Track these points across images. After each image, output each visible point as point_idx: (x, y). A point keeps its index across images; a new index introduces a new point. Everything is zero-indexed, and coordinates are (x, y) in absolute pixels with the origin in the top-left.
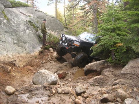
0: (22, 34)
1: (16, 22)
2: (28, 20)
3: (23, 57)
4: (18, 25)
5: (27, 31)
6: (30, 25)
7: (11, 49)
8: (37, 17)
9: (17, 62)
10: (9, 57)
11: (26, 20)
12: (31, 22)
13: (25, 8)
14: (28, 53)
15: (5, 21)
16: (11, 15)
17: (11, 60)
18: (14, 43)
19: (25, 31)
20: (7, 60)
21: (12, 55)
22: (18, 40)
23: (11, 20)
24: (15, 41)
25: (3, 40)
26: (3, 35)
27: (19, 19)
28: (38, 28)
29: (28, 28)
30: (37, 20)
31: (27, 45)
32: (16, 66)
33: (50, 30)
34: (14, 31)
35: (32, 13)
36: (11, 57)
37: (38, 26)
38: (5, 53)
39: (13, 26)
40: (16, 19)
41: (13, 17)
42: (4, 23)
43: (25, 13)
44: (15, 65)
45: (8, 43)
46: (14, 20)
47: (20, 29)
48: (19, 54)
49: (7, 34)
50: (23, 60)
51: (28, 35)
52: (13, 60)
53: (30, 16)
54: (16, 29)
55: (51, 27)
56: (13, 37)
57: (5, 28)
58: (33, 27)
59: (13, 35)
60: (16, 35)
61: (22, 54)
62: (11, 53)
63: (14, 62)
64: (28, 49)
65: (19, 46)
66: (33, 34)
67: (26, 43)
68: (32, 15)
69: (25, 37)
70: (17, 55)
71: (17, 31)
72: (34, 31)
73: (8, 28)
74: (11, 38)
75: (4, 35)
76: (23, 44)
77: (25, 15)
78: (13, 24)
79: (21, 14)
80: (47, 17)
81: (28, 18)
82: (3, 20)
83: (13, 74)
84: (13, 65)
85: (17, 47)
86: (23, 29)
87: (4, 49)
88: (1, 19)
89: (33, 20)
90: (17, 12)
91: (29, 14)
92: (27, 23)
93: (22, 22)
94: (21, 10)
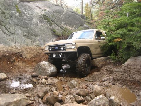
0: (33, 27)
1: (29, 16)
2: (43, 14)
3: (31, 49)
4: (31, 19)
5: (40, 25)
6: (44, 19)
7: (19, 41)
8: (53, 12)
9: (25, 53)
10: (17, 48)
11: (41, 14)
12: (45, 16)
13: (43, 2)
14: (38, 46)
15: (17, 14)
16: (25, 9)
17: (18, 51)
18: (24, 36)
19: (37, 24)
20: (14, 51)
21: (20, 47)
22: (29, 33)
23: (24, 13)
24: (25, 34)
25: (12, 32)
26: (13, 27)
27: (33, 12)
28: (52, 22)
29: (41, 22)
30: (52, 14)
31: (38, 38)
32: (23, 57)
33: (66, 25)
34: (26, 24)
35: (48, 7)
36: (19, 48)
37: (53, 20)
38: (13, 44)
39: (25, 19)
40: (30, 12)
41: (26, 11)
42: (16, 16)
43: (41, 7)
44: (21, 56)
45: (18, 35)
46: (27, 14)
47: (32, 22)
48: (27, 46)
49: (17, 27)
50: (31, 52)
51: (40, 28)
52: (20, 51)
53: (45, 10)
54: (28, 22)
55: (68, 22)
56: (23, 30)
57: (16, 20)
58: (47, 21)
59: (23, 28)
60: (27, 28)
61: (31, 46)
62: (19, 45)
63: (22, 54)
64: (38, 42)
65: (28, 39)
66: (45, 27)
67: (37, 36)
68: (48, 10)
69: (36, 30)
70: (26, 47)
71: (28, 24)
72: (48, 25)
73: (19, 21)
75: (15, 27)
76: (34, 37)
77: (42, 9)
78: (25, 17)
79: (37, 8)
80: (65, 12)
81: (44, 12)
82: (15, 13)
83: (17, 63)
84: (19, 56)
85: (26, 39)
86: (35, 22)
87: (13, 40)
88: (13, 12)
89: (48, 14)
90: (34, 6)
91: (45, 8)
92: (41, 17)
93: (36, 15)
94: (38, 4)
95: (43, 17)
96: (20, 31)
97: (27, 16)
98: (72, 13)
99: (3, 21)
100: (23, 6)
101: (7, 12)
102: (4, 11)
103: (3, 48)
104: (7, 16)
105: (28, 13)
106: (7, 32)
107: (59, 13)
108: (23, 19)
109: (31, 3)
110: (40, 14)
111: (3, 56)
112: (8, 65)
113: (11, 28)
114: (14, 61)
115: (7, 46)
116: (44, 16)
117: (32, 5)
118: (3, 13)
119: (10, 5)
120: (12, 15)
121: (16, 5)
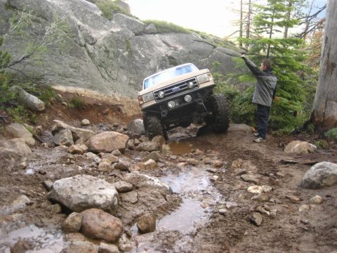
1: (143, 56)
2: (169, 55)
4: (147, 60)
6: (168, 62)
7: (121, 90)
8: (190, 52)
9: (125, 107)
10: (115, 99)
11: (167, 55)
12: (173, 58)
13: (178, 34)
15: (126, 54)
16: (140, 46)
17: (115, 103)
18: (130, 84)
20: (111, 102)
21: (121, 98)
23: (136, 52)
24: (132, 82)
25: (114, 78)
26: (116, 71)
27: (153, 51)
29: (162, 67)
30: (186, 56)
32: (122, 112)
34: (136, 68)
35: (183, 43)
36: (118, 99)
38: (111, 93)
39: (136, 62)
40: (147, 51)
41: (142, 49)
42: (123, 56)
43: (171, 44)
44: (119, 110)
45: (121, 81)
46: (142, 54)
47: (147, 66)
48: (132, 98)
49: (122, 71)
52: (120, 103)
53: (175, 49)
54: (140, 66)
56: (131, 76)
57: (122, 62)
59: (131, 73)
62: (120, 95)
63: (121, 107)
68: (181, 48)
70: (129, 99)
71: (139, 68)
73: (126, 63)
74: (127, 76)
75: (118, 70)
77: (171, 46)
78: (137, 58)
79: (164, 44)
80: (214, 54)
81: (171, 52)
82: (123, 52)
83: (110, 117)
84: (116, 109)
85: (133, 89)
86: (152, 67)
87: (112, 88)
88: (121, 50)
89: (178, 55)
90: (159, 41)
91: (177, 46)
92: (164, 59)
93: (156, 56)
94: (167, 38)
95: (167, 60)
96: (125, 77)
97: (140, 57)
98: (229, 56)
99: (104, 62)
100: (137, 41)
101: (111, 50)
102: (108, 49)
103: (97, 96)
104: (111, 55)
105: (144, 53)
106: (106, 76)
107: (199, 54)
108: (133, 60)
109: (157, 35)
110: (164, 55)
111: (95, 105)
112: (98, 116)
113: (113, 72)
114: (107, 114)
115: (102, 95)
116: (170, 58)
117: (157, 38)
118: (107, 51)
119: (118, 41)
120: (117, 55)
121: (126, 41)
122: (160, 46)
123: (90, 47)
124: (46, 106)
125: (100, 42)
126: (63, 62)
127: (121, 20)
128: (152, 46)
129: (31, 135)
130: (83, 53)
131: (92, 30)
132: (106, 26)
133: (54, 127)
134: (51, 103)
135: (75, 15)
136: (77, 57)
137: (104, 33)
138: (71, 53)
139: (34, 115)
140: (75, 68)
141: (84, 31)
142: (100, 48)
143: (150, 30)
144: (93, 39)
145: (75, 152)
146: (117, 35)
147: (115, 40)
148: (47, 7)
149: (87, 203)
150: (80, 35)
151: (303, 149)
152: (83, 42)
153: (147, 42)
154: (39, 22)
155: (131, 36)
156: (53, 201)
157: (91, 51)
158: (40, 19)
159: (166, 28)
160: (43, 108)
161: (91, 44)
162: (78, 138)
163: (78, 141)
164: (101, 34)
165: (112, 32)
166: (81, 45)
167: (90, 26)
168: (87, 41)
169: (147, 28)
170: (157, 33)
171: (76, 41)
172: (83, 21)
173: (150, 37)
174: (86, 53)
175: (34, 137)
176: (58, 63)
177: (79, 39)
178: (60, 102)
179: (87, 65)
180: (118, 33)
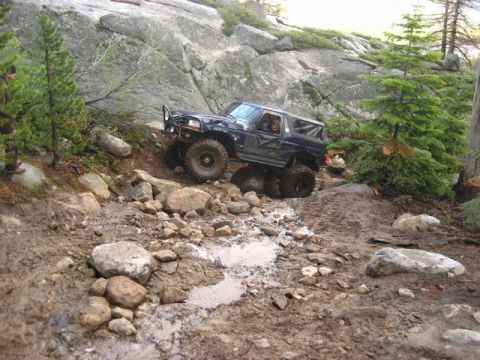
1: (267, 83)
2: (305, 80)
4: (271, 90)
5: (288, 102)
6: (302, 91)
8: (334, 76)
11: (301, 81)
12: (309, 84)
13: (322, 51)
15: (244, 80)
16: (265, 70)
19: (281, 101)
23: (258, 79)
27: (282, 76)
28: (324, 98)
29: (292, 97)
30: (328, 83)
33: (361, 107)
35: (326, 64)
37: (327, 94)
39: (257, 90)
40: (274, 77)
41: (267, 73)
42: (239, 84)
43: (309, 64)
46: (266, 80)
47: (272, 96)
53: (314, 72)
57: (237, 92)
58: (307, 95)
66: (300, 109)
68: (322, 70)
72: (307, 105)
73: (243, 93)
77: (308, 68)
78: (258, 86)
79: (299, 66)
81: (308, 75)
82: (240, 78)
86: (278, 97)
88: (238, 76)
89: (317, 81)
90: (293, 61)
91: (318, 68)
92: (296, 87)
93: (285, 83)
94: (306, 56)
95: (301, 88)
97: (263, 84)
99: (213, 92)
100: (261, 63)
101: (224, 75)
102: (221, 74)
104: (224, 82)
105: (269, 79)
106: (216, 110)
107: (348, 79)
108: (252, 89)
110: (297, 81)
113: (225, 104)
116: (306, 84)
117: (291, 57)
118: (219, 78)
119: (233, 64)
120: (231, 82)
121: (246, 63)
122: (293, 68)
123: (197, 73)
124: (133, 150)
125: (211, 66)
126: (161, 93)
127: (244, 34)
128: (282, 69)
129: (107, 186)
130: (187, 82)
131: (203, 50)
132: (221, 44)
133: (134, 178)
134: (141, 145)
135: (182, 31)
136: (179, 86)
137: (217, 54)
138: (172, 82)
139: (116, 162)
140: (176, 101)
141: (192, 54)
142: (210, 73)
143: (283, 44)
144: (201, 62)
145: (147, 211)
146: (234, 57)
147: (230, 63)
148: (146, 25)
149: (116, 270)
150: (185, 59)
151: (410, 226)
152: (188, 67)
153: (274, 64)
154: (134, 44)
155: (253, 57)
156: (90, 266)
157: (199, 78)
158: (136, 41)
159: (306, 42)
160: (129, 153)
161: (199, 70)
162: (159, 192)
163: (158, 196)
164: (212, 56)
165: (227, 52)
166: (185, 71)
167: (201, 44)
168: (193, 65)
169: (280, 43)
170: (294, 49)
171: (179, 67)
172: (192, 39)
173: (280, 56)
174: (191, 81)
175: (110, 189)
176: (155, 95)
177: (184, 63)
178: (154, 143)
179: (191, 97)
180: (235, 53)
